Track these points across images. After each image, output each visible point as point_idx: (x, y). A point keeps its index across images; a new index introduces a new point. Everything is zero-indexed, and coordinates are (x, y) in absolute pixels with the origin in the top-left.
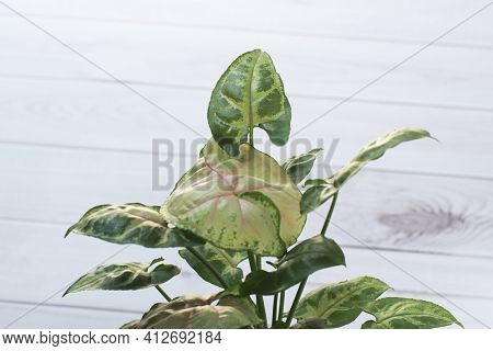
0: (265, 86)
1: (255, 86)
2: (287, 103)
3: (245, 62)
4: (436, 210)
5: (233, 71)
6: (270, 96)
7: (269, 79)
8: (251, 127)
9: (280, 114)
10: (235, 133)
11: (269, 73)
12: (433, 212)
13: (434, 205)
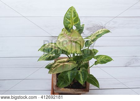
0: (75, 16)
1: (73, 16)
2: (79, 19)
3: (70, 10)
4: (99, 26)
5: (68, 13)
6: (76, 18)
7: (75, 14)
8: (72, 25)
9: (78, 22)
10: (69, 27)
11: (75, 13)
12: (98, 26)
13: (98, 25)
